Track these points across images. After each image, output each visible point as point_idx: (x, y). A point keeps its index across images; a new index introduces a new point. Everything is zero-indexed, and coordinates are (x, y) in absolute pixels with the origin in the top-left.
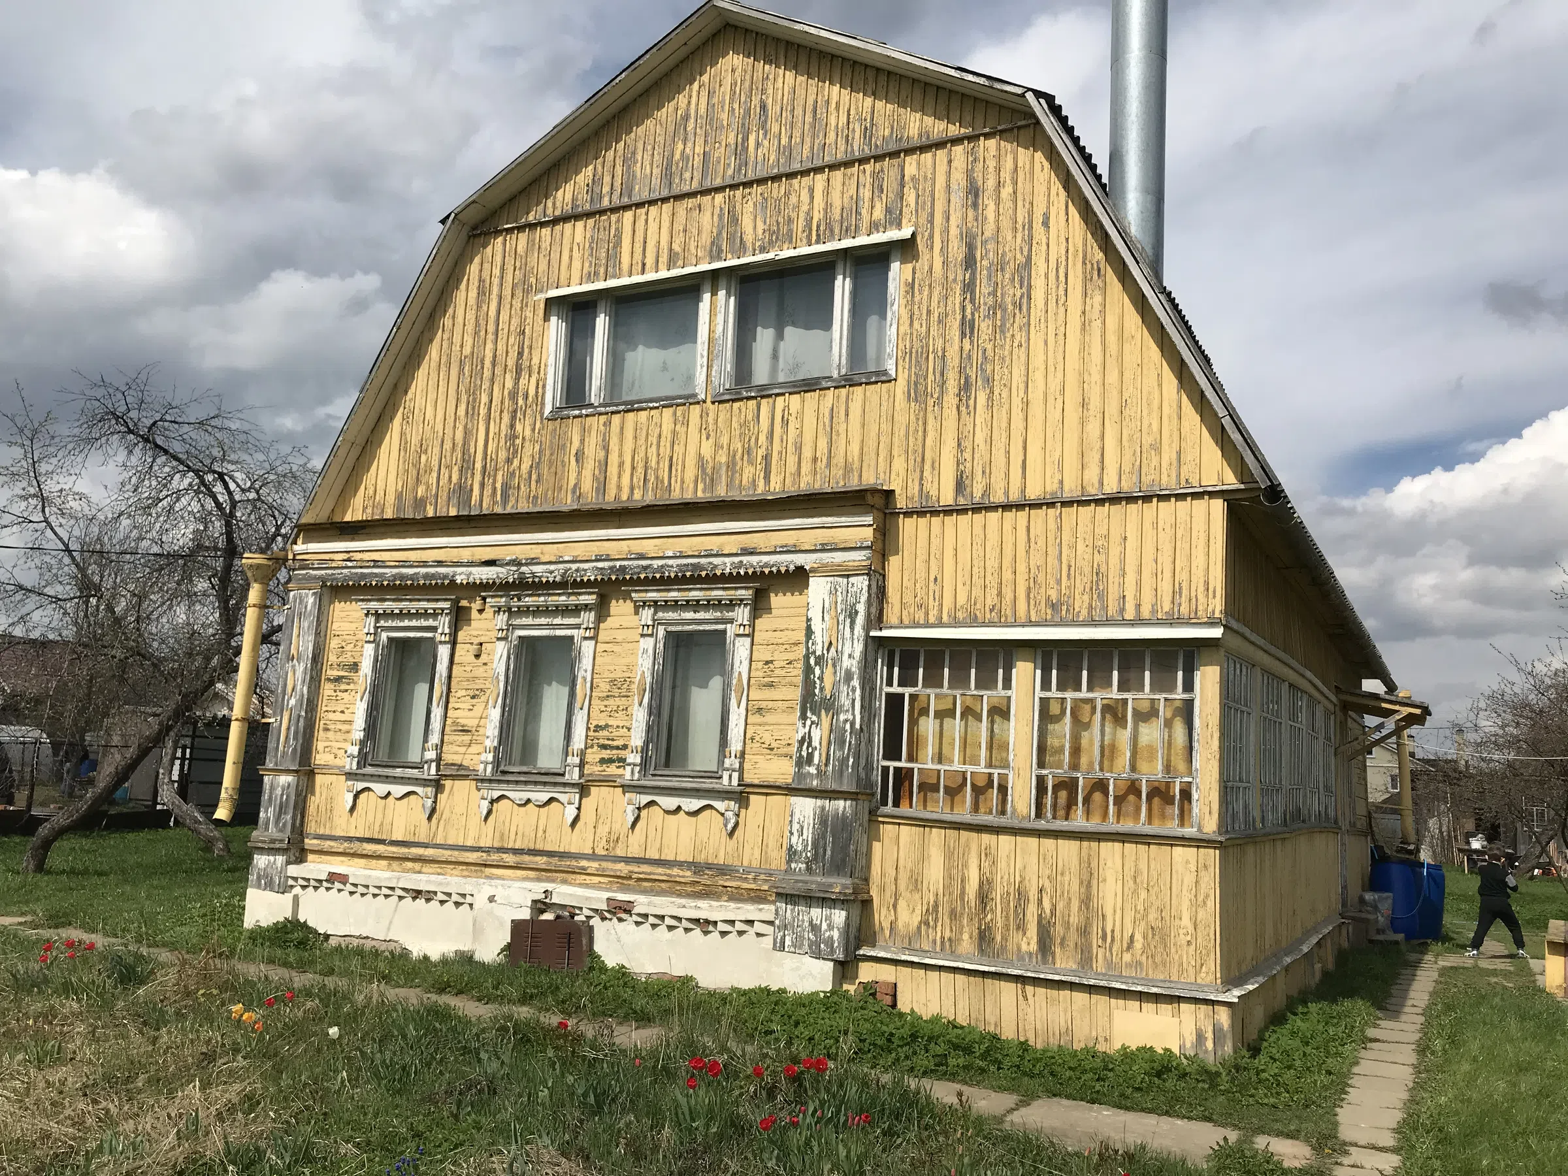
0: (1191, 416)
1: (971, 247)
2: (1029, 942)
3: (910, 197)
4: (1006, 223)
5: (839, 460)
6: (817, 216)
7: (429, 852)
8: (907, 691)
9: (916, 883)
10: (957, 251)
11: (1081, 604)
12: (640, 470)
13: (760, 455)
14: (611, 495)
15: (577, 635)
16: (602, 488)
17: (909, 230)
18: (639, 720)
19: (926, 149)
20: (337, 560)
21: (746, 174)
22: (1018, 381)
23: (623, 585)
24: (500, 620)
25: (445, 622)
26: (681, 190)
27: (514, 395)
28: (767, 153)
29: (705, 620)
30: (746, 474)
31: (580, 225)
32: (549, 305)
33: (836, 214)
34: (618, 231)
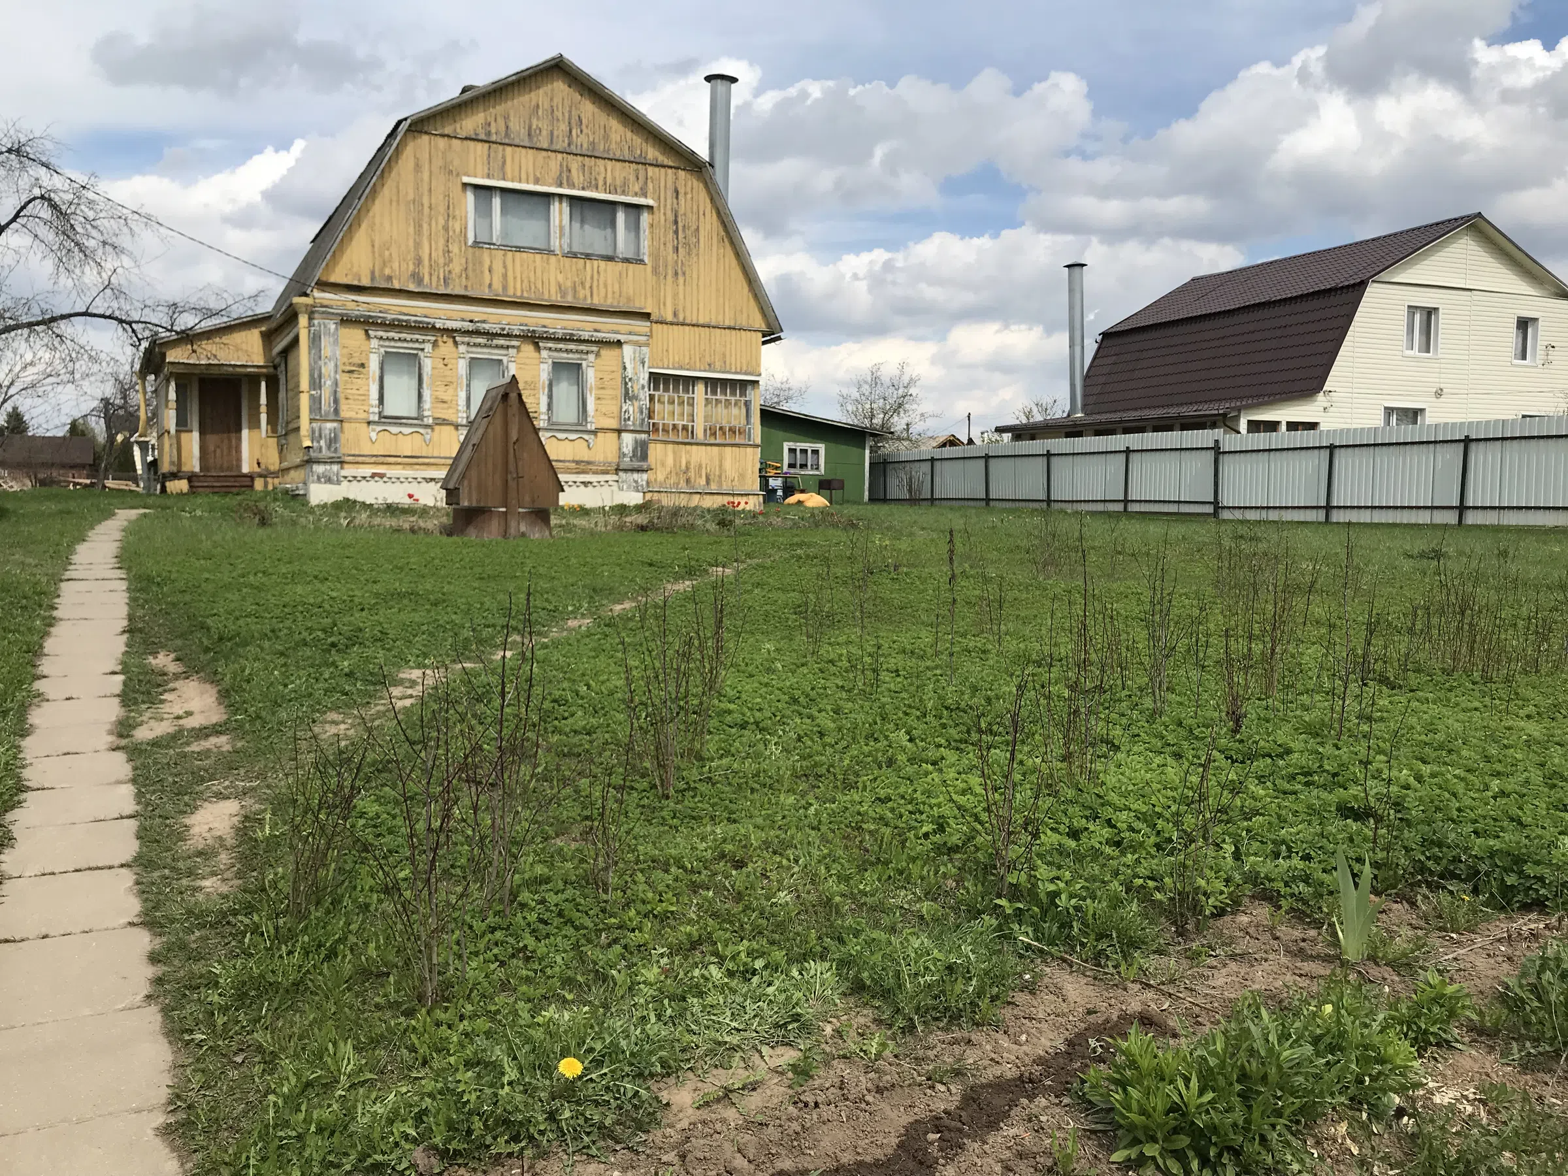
0: (752, 302)
1: (676, 216)
2: (703, 481)
3: (650, 185)
4: (689, 211)
5: (624, 294)
6: (609, 181)
7: (432, 461)
8: (657, 393)
9: (663, 465)
10: (671, 217)
11: (718, 365)
12: (526, 281)
13: (588, 285)
14: (511, 292)
15: (505, 359)
16: (505, 287)
17: (650, 202)
18: (544, 400)
19: (657, 166)
20: (352, 305)
21: (573, 149)
22: (695, 276)
23: (534, 339)
24: (462, 348)
25: (428, 347)
26: (538, 145)
27: (446, 228)
28: (582, 141)
29: (572, 358)
30: (581, 293)
31: (480, 145)
32: (465, 185)
33: (618, 183)
34: (504, 157)
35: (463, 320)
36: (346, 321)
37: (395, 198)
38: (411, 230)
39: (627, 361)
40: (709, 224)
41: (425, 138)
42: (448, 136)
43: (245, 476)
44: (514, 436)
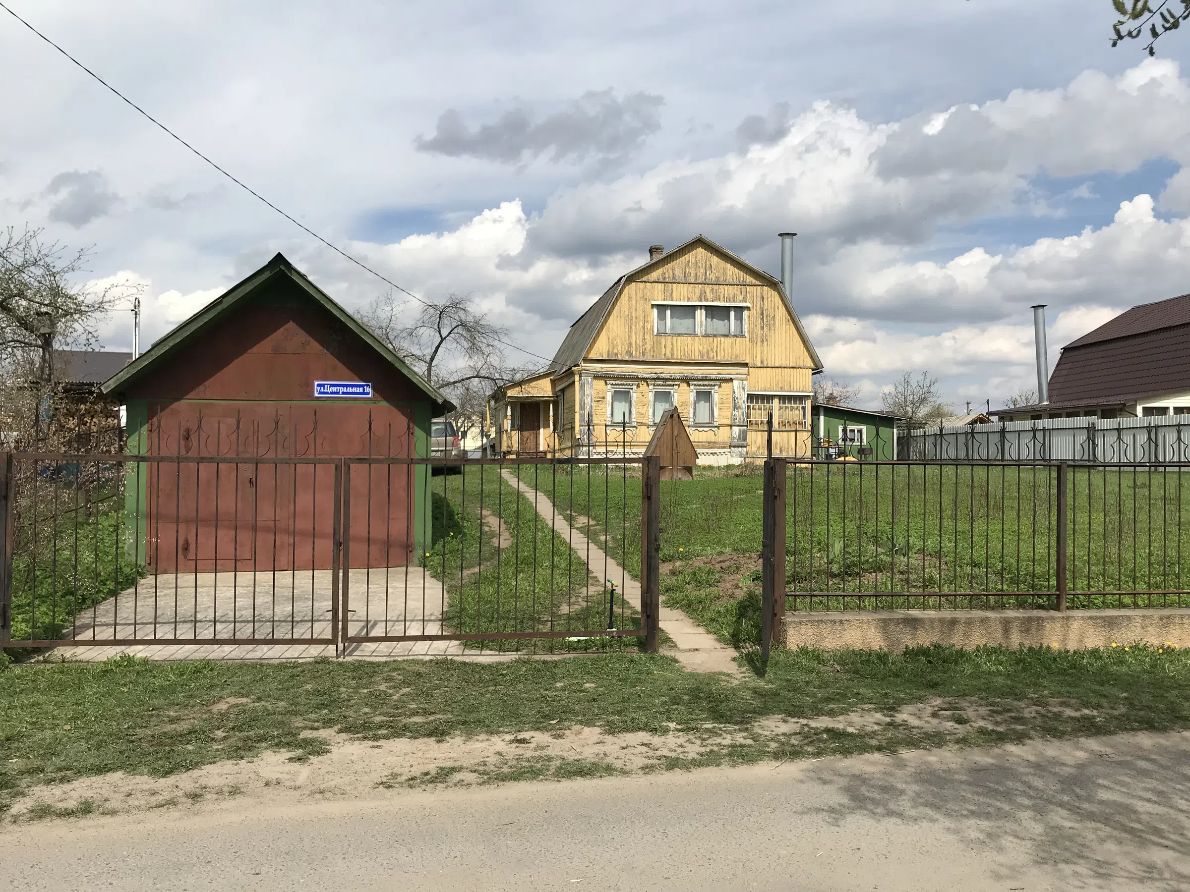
0: (806, 353)
1: (762, 311)
3: (748, 296)
4: (769, 307)
5: (734, 353)
6: (726, 296)
7: (639, 443)
8: (752, 405)
9: (755, 443)
10: (759, 311)
11: (786, 389)
12: (683, 351)
13: (715, 350)
14: (675, 357)
15: (672, 391)
16: (672, 355)
17: (748, 304)
18: (692, 411)
19: (752, 285)
20: (598, 369)
21: (707, 281)
22: (773, 341)
23: (687, 380)
24: (651, 387)
25: (635, 387)
26: (689, 281)
27: (643, 327)
28: (712, 277)
29: (707, 389)
30: (711, 355)
31: (660, 285)
32: (653, 306)
33: (731, 296)
34: (672, 289)
35: (652, 373)
36: (597, 377)
37: (619, 315)
38: (627, 330)
39: (735, 388)
40: (781, 312)
41: (634, 284)
42: (645, 282)
43: (542, 452)
44: (676, 433)
